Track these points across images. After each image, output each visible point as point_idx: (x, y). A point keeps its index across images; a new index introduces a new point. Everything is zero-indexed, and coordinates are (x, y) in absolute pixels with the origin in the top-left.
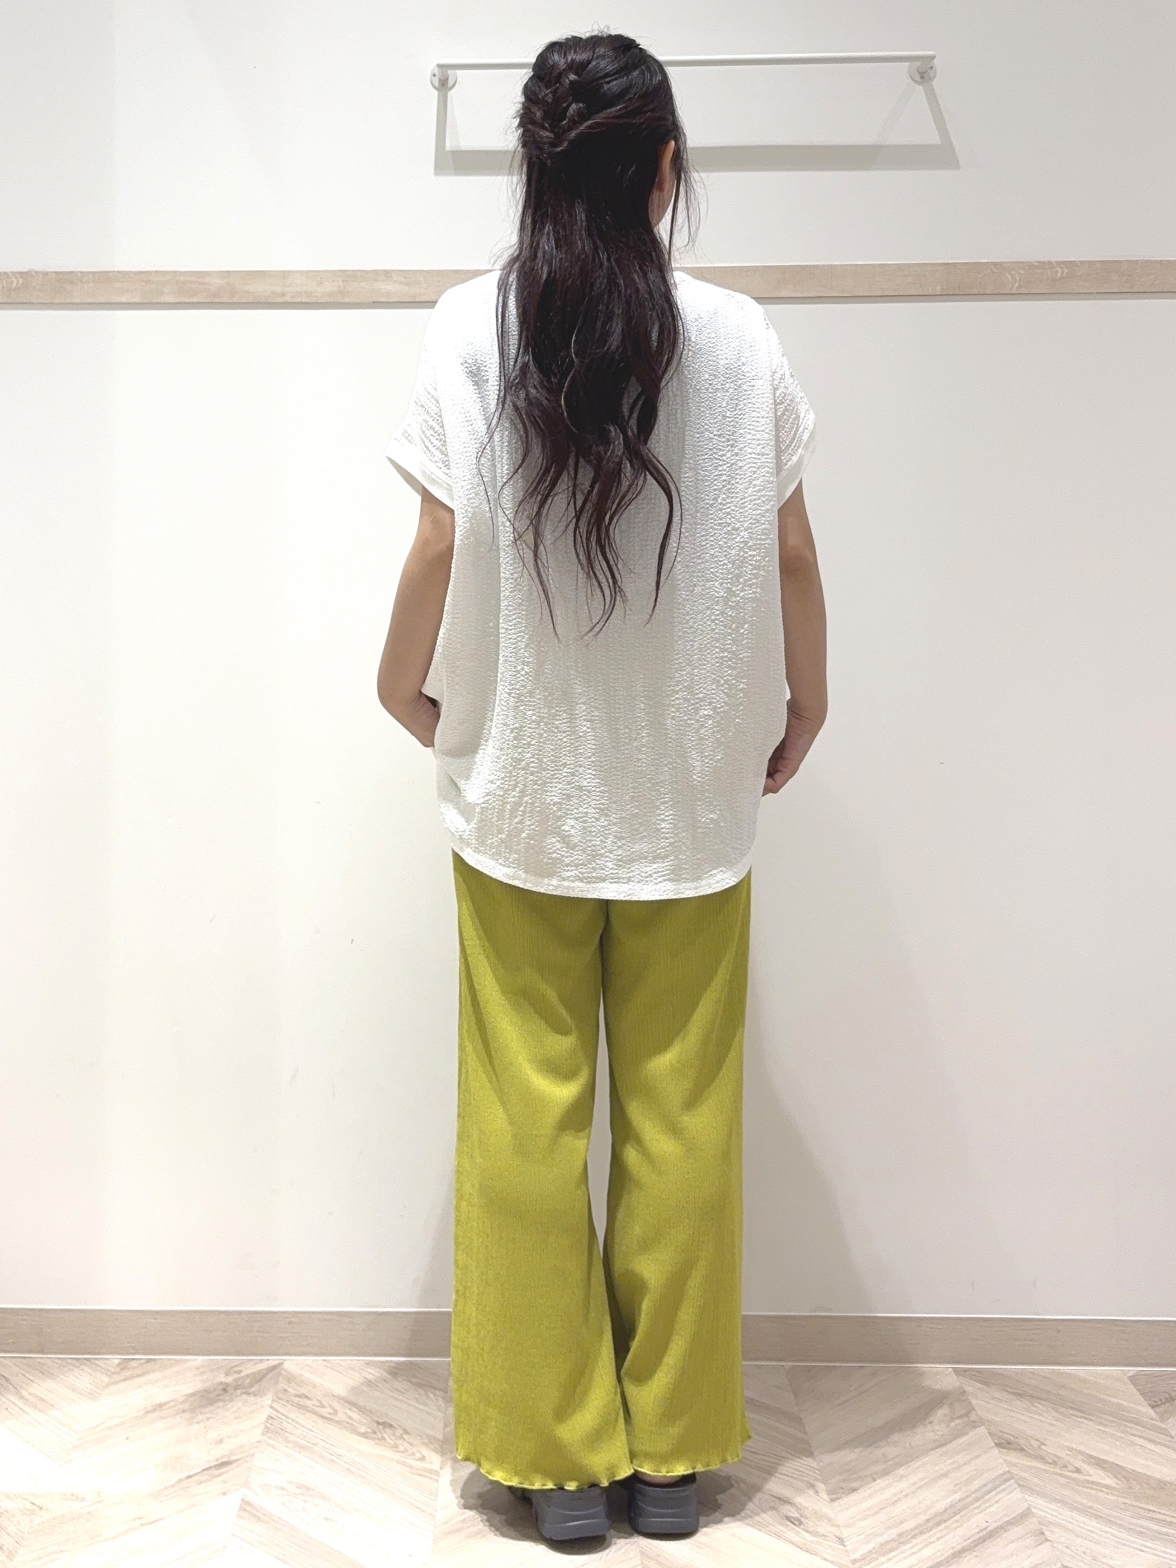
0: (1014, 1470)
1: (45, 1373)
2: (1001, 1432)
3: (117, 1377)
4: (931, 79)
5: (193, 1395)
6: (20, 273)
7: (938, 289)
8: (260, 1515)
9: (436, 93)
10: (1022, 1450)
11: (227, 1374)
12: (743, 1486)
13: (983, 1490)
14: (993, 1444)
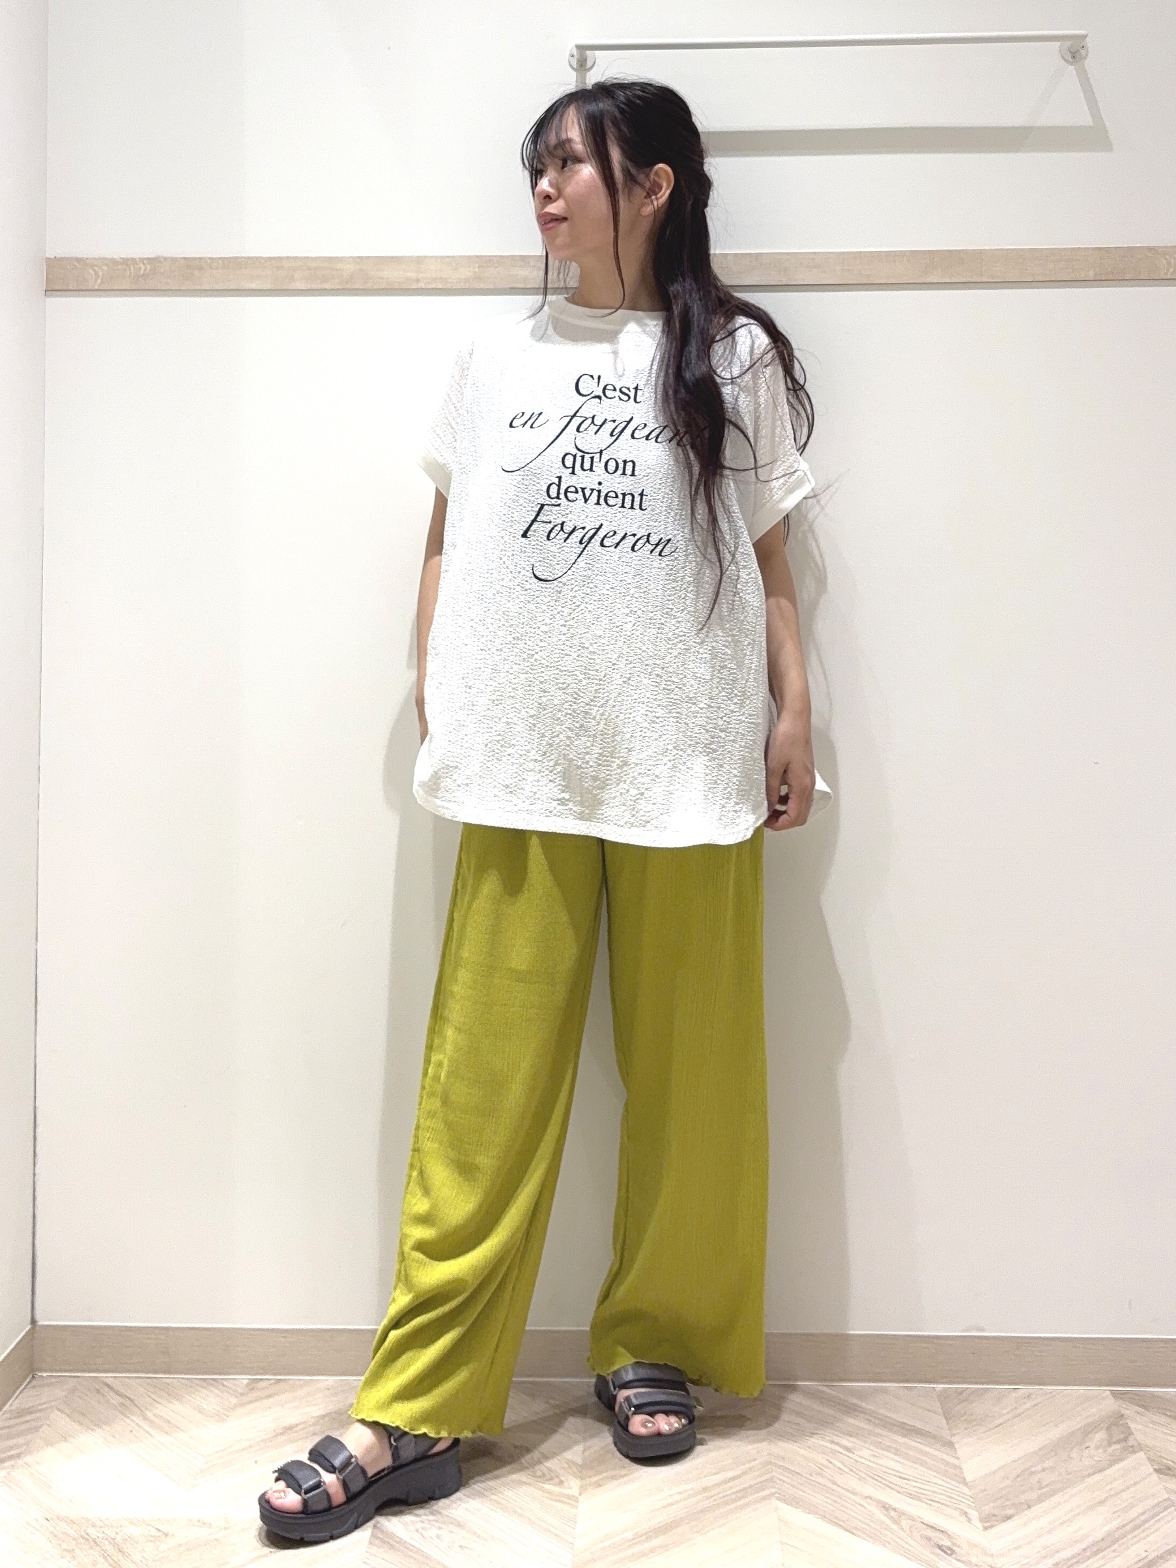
1: (172, 1394)
2: (1160, 1457)
3: (245, 1399)
4: (1083, 58)
5: (324, 1416)
6: (148, 259)
7: (1091, 275)
8: (391, 1542)
9: (574, 74)
12: (892, 1513)
13: (1142, 1518)
14: (1151, 1470)
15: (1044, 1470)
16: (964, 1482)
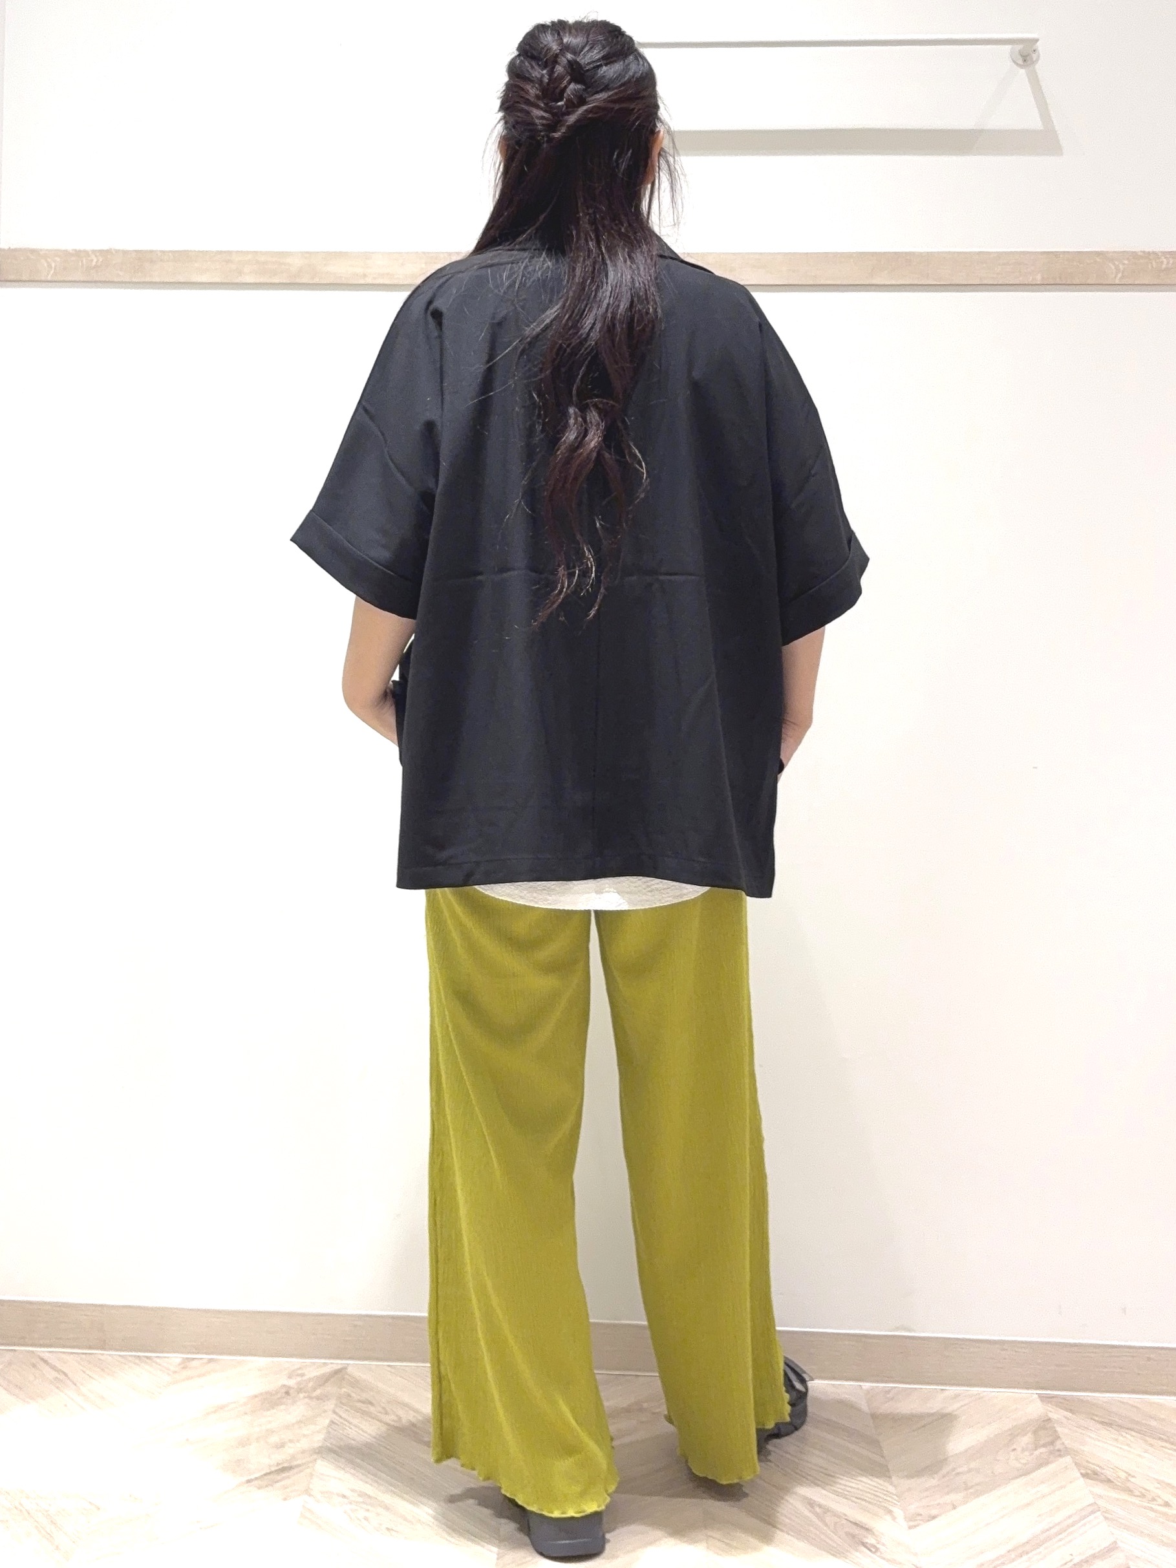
0: (1101, 1503)
1: (106, 1370)
2: (1087, 1461)
3: (178, 1377)
4: (1034, 63)
6: (101, 251)
7: (1038, 278)
8: (320, 1523)
10: (1109, 1481)
11: (290, 1377)
12: (818, 1510)
13: (1070, 1521)
14: (1079, 1475)
15: (970, 1471)
16: (889, 1480)
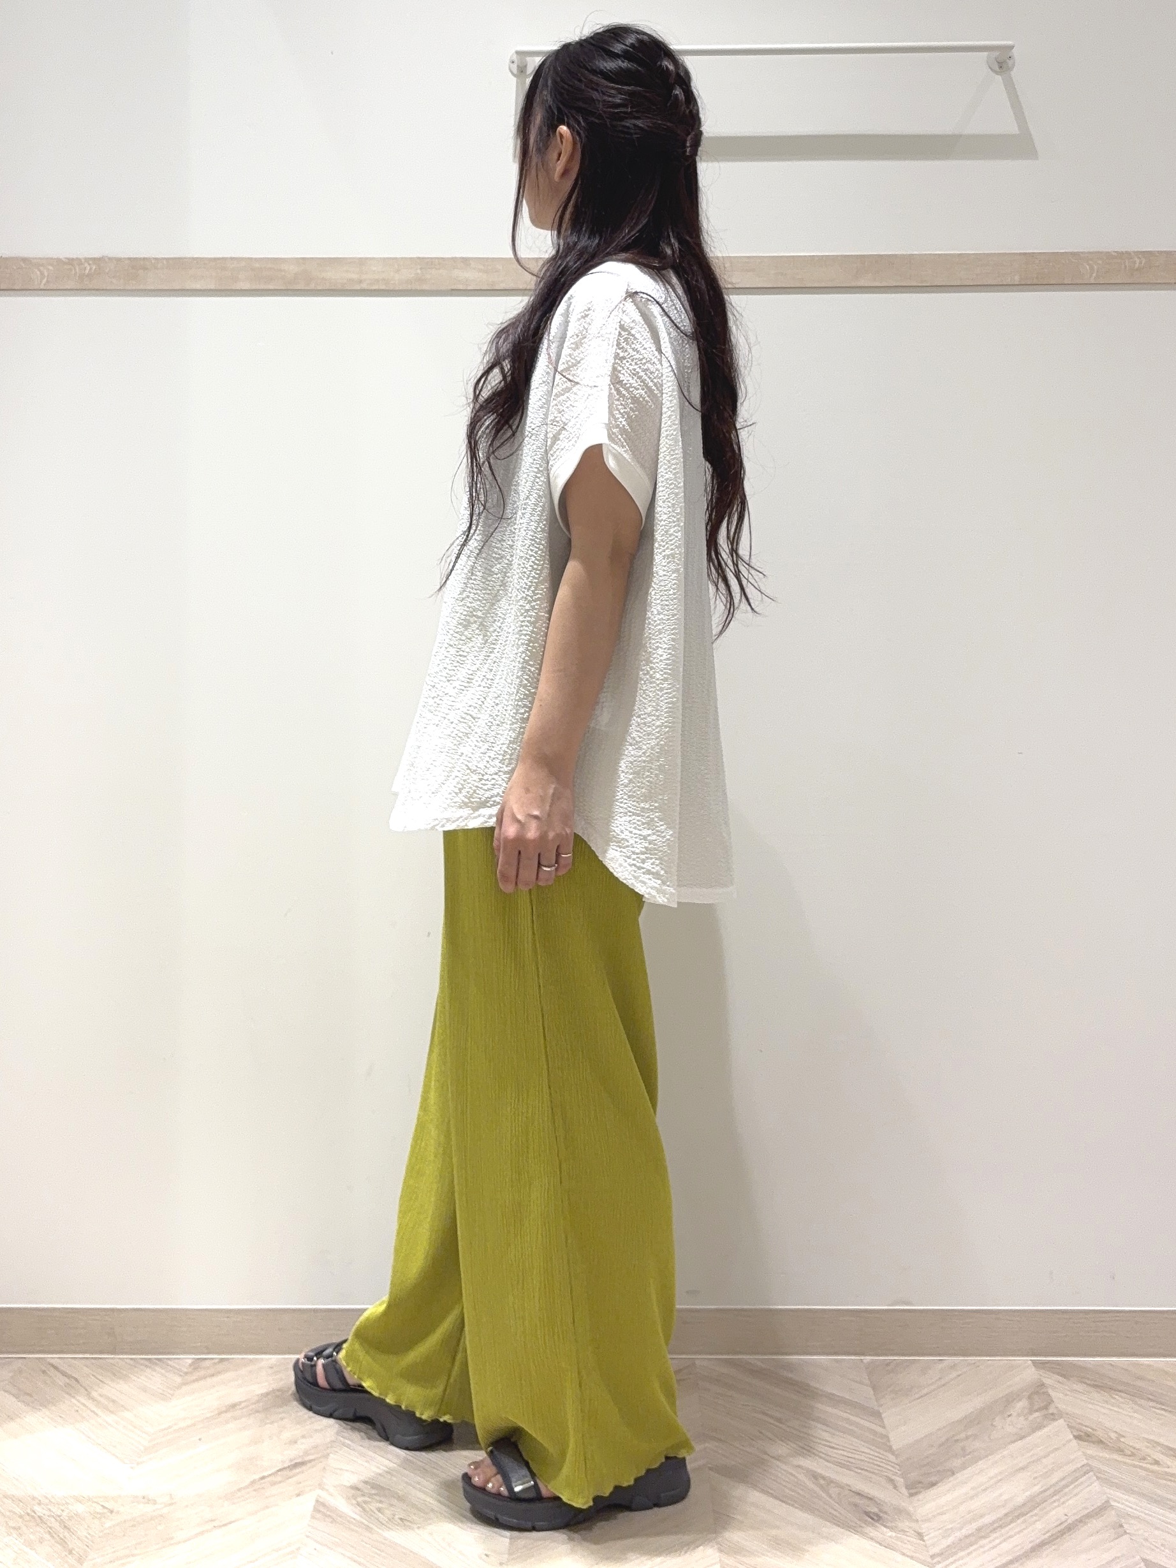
0: (1095, 1464)
1: (116, 1374)
2: (1080, 1424)
3: (189, 1378)
4: (1010, 69)
5: (267, 1394)
6: (94, 259)
7: (1017, 280)
8: (334, 1516)
9: (514, 79)
10: (1100, 1442)
12: (822, 1482)
13: (1063, 1483)
14: (1072, 1437)
15: (967, 1438)
16: (890, 1449)
